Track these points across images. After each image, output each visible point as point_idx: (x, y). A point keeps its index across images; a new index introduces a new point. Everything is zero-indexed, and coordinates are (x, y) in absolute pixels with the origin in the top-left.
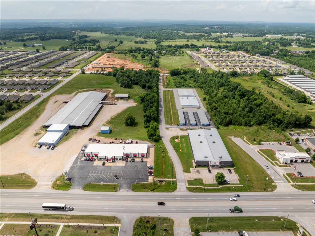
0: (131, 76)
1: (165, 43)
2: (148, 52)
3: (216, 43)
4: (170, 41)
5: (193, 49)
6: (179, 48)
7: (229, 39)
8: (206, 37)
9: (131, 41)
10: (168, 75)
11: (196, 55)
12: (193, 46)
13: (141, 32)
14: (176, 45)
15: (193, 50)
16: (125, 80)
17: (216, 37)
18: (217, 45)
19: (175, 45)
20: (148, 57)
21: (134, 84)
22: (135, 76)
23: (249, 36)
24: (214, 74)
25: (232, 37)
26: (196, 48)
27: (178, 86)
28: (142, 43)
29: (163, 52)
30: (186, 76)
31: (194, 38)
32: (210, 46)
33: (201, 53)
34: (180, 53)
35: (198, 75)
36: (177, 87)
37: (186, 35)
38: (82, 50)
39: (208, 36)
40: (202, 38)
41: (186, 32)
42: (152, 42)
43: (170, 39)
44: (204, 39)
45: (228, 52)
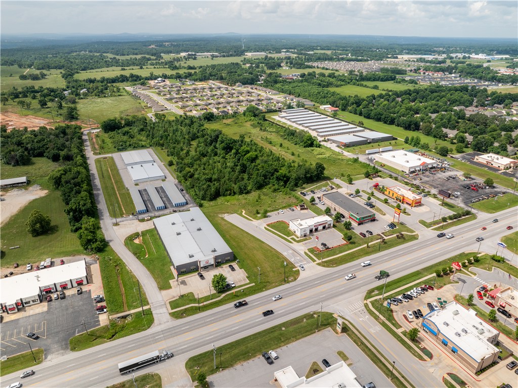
0: (24, 141)
1: (83, 76)
2: (52, 94)
3: (172, 70)
4: (92, 71)
5: (135, 82)
6: (110, 83)
7: (191, 63)
8: (154, 62)
9: (10, 76)
10: (98, 130)
11: (142, 92)
12: (135, 78)
13: (30, 59)
14: (104, 77)
15: (135, 85)
16: (13, 151)
17: (169, 60)
18: (174, 74)
19: (102, 78)
20: (53, 103)
21: (35, 156)
22: (33, 141)
23: (221, 57)
24: (177, 120)
25: (195, 59)
26: (140, 80)
27: (120, 147)
28: (35, 78)
29: (81, 92)
30: (131, 129)
31: (134, 64)
32: (163, 76)
33: (150, 88)
34: (114, 92)
35: (152, 125)
36: (119, 150)
37: (119, 60)
39: (157, 60)
40: (147, 63)
41: (118, 55)
42: (56, 75)
43: (90, 67)
44: (151, 64)
45: (193, 84)
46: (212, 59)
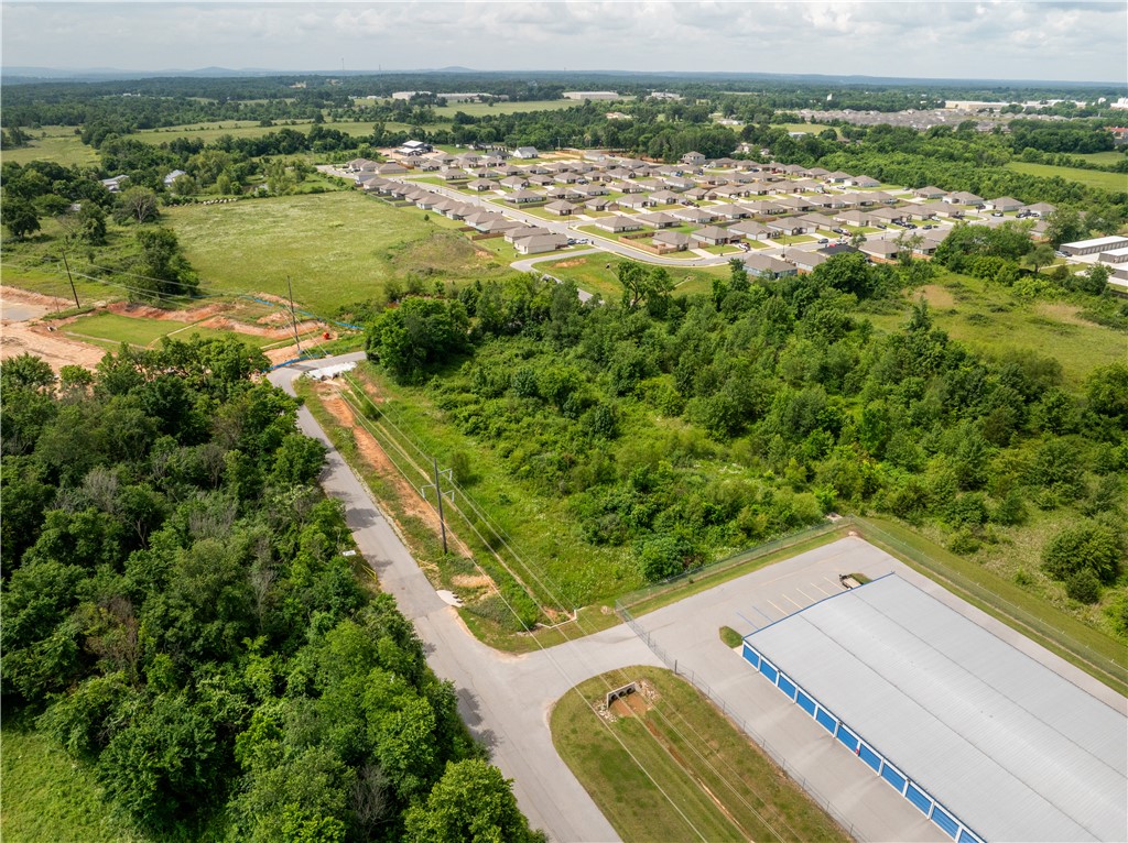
33: (406, 167)
45: (533, 157)
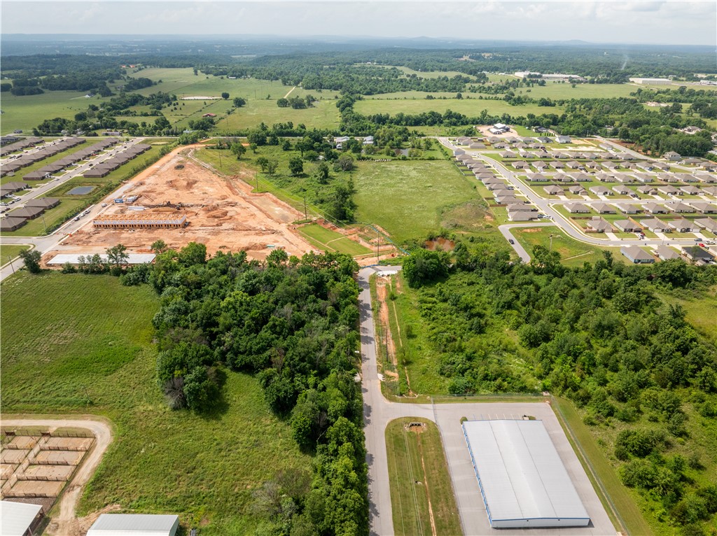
1: (368, 107)
3: (513, 105)
4: (380, 96)
5: (455, 128)
6: (411, 125)
7: (537, 93)
8: (477, 85)
9: (268, 99)
11: (472, 153)
12: (454, 119)
15: (455, 134)
19: (398, 115)
23: (586, 82)
25: (543, 84)
26: (463, 124)
28: (298, 105)
31: (444, 88)
32: (503, 118)
33: (485, 144)
34: (419, 147)
37: (421, 79)
38: (107, 135)
39: (480, 82)
40: (464, 87)
41: (417, 70)
42: (328, 101)
43: (379, 89)
44: (473, 90)
45: (567, 142)
46: (574, 87)
